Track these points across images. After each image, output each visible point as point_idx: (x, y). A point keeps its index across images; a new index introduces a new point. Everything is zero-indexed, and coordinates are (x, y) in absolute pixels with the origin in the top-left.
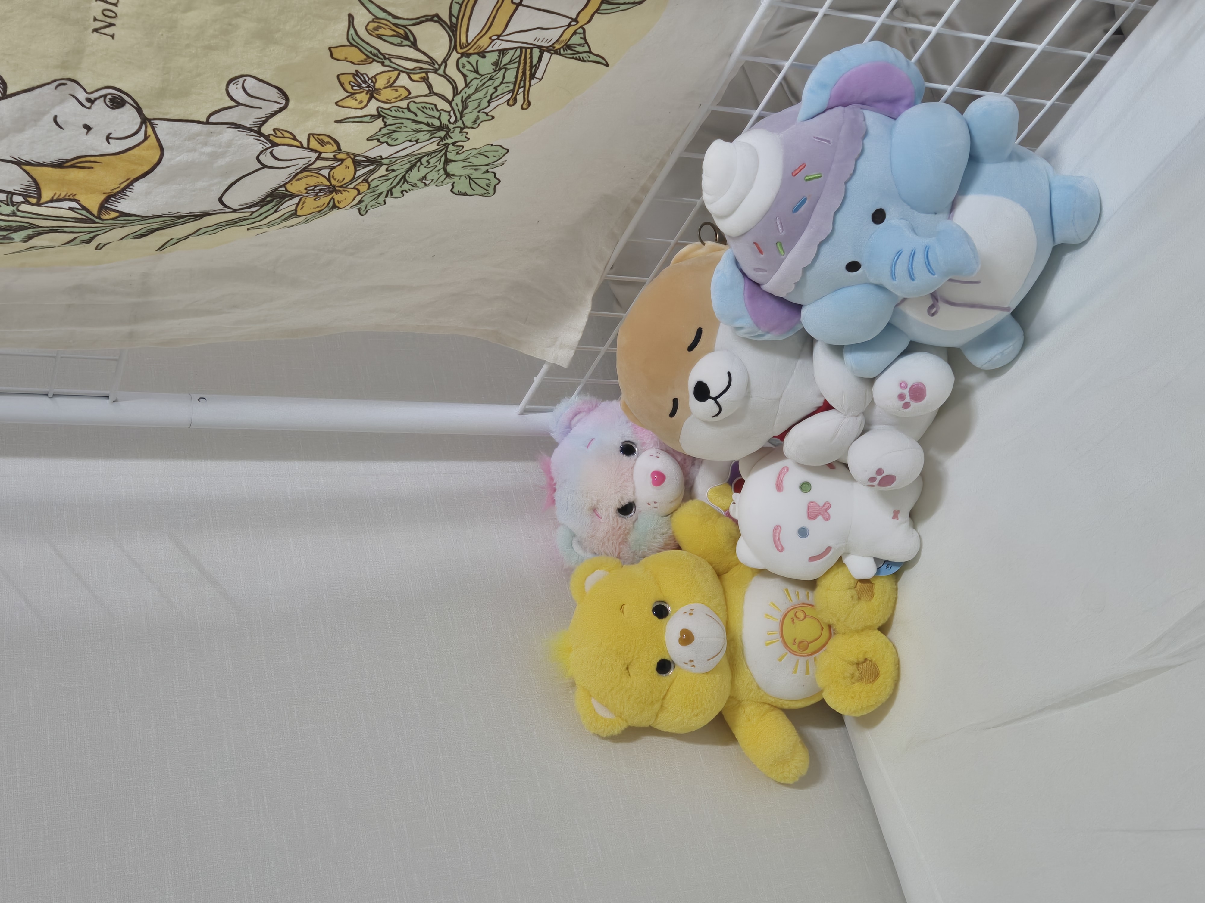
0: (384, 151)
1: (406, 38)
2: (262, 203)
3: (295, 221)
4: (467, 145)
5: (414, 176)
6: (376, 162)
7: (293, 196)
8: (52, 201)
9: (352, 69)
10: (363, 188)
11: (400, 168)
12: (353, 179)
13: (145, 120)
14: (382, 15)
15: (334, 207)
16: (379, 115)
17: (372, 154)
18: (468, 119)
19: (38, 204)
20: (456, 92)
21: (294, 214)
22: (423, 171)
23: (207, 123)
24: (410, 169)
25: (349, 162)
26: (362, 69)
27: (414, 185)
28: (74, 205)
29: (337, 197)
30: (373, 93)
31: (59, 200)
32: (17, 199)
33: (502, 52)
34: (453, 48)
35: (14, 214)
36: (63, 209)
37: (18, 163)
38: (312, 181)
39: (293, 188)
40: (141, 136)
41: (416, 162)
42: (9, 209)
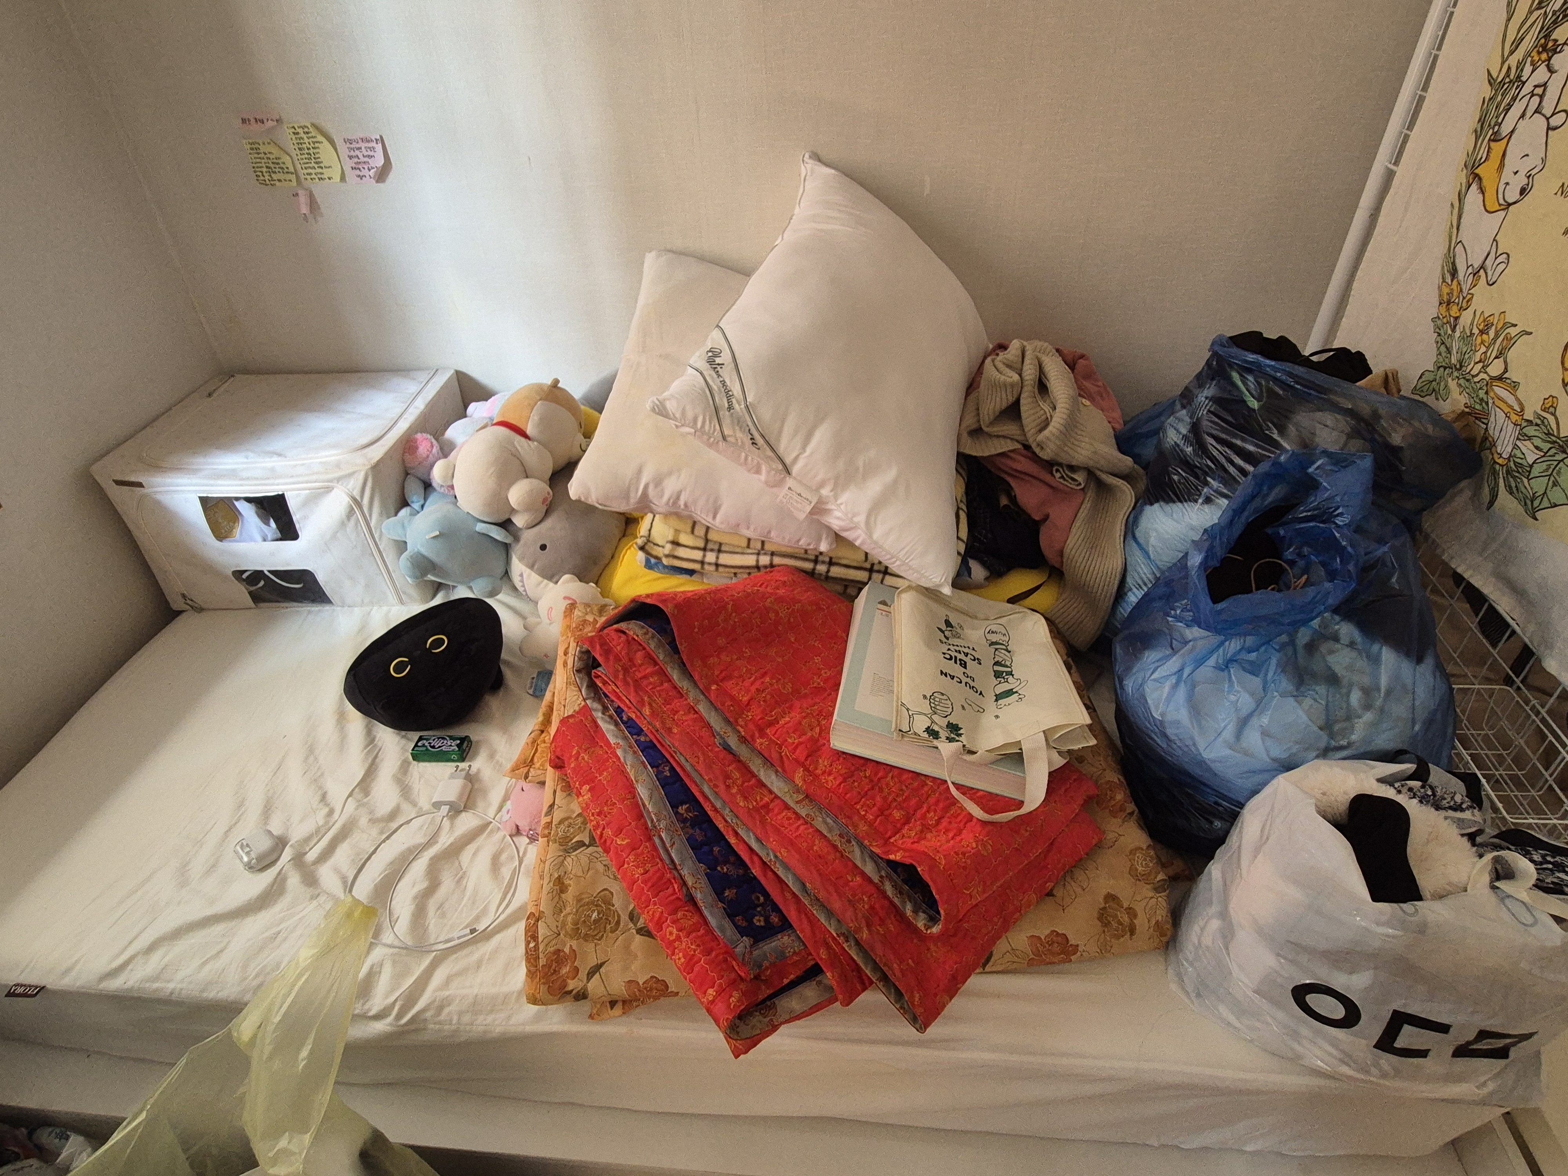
0: (1457, 334)
1: (1501, 353)
2: (1454, 264)
3: (1441, 280)
4: (1450, 380)
5: (1443, 348)
6: (1454, 330)
7: (1452, 281)
8: (1489, 148)
9: (1495, 323)
10: (1445, 320)
11: (1448, 342)
12: (1450, 316)
13: (1509, 205)
14: (1512, 342)
15: (1440, 304)
16: (1472, 334)
17: (1458, 327)
18: (1462, 381)
19: (1490, 140)
20: (1473, 376)
21: (1444, 281)
22: (1444, 354)
23: (1494, 240)
24: (1446, 347)
25: (1458, 314)
26: (1494, 327)
27: (1438, 349)
28: (1483, 160)
29: (1444, 305)
30: (1482, 332)
31: (1488, 152)
32: (1496, 128)
33: (1487, 403)
34: (1492, 378)
35: (1489, 125)
36: (1483, 153)
37: (1512, 132)
38: (1455, 294)
39: (1455, 281)
40: (1501, 201)
41: (1449, 351)
42: (1493, 123)
